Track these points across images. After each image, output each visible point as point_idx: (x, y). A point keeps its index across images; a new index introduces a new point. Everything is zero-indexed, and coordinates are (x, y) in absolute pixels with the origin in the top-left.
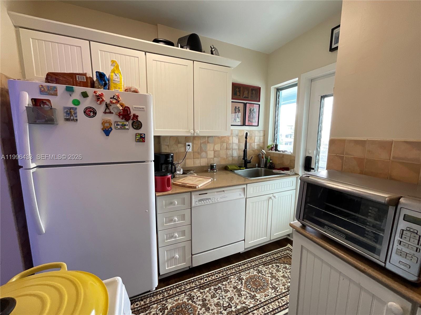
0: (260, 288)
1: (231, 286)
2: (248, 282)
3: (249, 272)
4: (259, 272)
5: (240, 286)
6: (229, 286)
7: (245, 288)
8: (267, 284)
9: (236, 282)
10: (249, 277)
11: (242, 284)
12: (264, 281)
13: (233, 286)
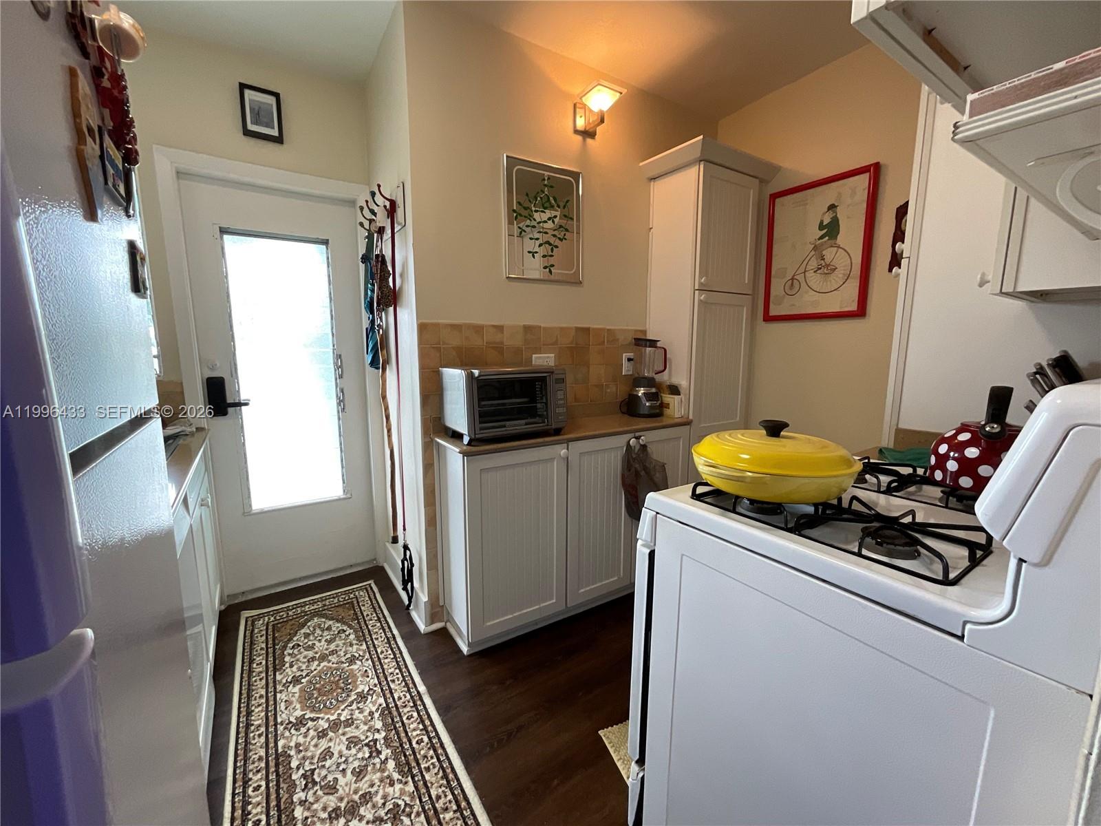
0: (343, 683)
1: (313, 743)
2: (317, 705)
3: (283, 704)
4: (296, 680)
5: (321, 722)
6: (312, 748)
7: (333, 712)
8: (337, 669)
9: (305, 733)
10: (300, 702)
11: (318, 718)
12: (327, 674)
13: (316, 740)
